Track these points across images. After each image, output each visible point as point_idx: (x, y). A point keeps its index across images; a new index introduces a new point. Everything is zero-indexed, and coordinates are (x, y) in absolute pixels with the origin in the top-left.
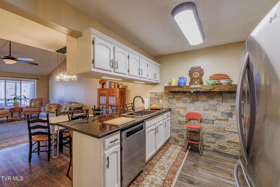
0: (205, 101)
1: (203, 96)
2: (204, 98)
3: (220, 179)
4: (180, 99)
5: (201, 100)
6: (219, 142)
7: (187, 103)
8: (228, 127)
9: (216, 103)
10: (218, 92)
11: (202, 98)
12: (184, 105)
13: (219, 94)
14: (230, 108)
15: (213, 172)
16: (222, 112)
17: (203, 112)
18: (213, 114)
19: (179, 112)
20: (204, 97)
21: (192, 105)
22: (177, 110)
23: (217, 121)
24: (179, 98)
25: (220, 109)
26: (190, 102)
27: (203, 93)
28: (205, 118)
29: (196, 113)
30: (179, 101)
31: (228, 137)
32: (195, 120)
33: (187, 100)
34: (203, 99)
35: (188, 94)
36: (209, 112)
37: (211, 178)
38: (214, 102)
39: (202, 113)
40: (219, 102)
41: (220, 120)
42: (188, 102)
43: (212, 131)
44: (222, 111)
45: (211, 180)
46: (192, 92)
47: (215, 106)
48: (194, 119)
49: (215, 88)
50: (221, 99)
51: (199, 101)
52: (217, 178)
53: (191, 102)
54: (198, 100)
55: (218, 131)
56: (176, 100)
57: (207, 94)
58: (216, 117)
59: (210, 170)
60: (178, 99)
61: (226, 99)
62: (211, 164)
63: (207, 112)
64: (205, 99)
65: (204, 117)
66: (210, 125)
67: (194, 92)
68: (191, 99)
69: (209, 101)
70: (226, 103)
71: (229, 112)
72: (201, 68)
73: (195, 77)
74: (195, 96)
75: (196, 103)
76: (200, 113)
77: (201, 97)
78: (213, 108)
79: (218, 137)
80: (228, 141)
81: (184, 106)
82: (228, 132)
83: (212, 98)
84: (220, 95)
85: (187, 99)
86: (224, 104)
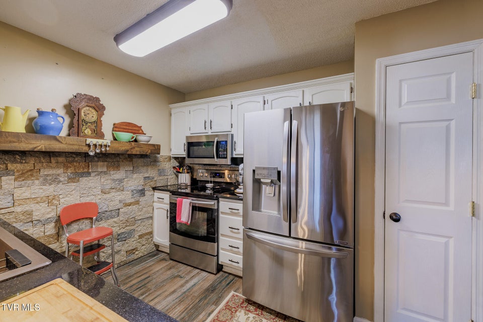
0: (105, 173)
1: (100, 163)
2: (101, 167)
3: (183, 291)
4: (32, 175)
5: (96, 173)
6: (127, 245)
7: (60, 181)
8: (140, 213)
9: (124, 175)
10: (127, 156)
11: (97, 168)
12: (50, 190)
13: (129, 159)
14: (142, 182)
15: (165, 291)
16: (132, 191)
17: (99, 197)
18: (119, 198)
19: (30, 213)
20: (103, 166)
21: (73, 185)
22: (18, 209)
23: (125, 208)
24: (31, 170)
25: (129, 185)
26: (69, 178)
27: (100, 157)
28: (105, 209)
29: (86, 204)
30: (28, 182)
31: (139, 230)
32: (82, 221)
33: (58, 175)
34: (100, 170)
35: (60, 159)
36: (113, 194)
37: (177, 300)
38: (119, 174)
39: (98, 201)
40: (129, 173)
41: (129, 205)
42: (62, 179)
43: (117, 230)
44: (133, 188)
45: (181, 302)
46: (91, 154)
47: (121, 181)
48: (79, 220)
49: (134, 148)
50: (132, 169)
51: (93, 174)
52: (180, 293)
53: (71, 180)
54: (89, 174)
55: (127, 226)
56: (15, 180)
57: (108, 160)
58: (124, 202)
59: (158, 293)
60: (23, 176)
61: (138, 167)
62: (146, 285)
63: (108, 196)
64: (105, 169)
65: (103, 207)
66: (114, 220)
67: (96, 154)
68: (69, 171)
69: (112, 172)
70: (138, 174)
71: (141, 188)
72: (101, 103)
73: (87, 119)
74: (83, 164)
75: (84, 181)
76: (94, 201)
77: (97, 166)
78: (119, 185)
79: (126, 237)
80: (139, 236)
81: (47, 193)
82: (140, 222)
83: (117, 167)
84: (130, 161)
85: (60, 171)
86: (135, 176)
